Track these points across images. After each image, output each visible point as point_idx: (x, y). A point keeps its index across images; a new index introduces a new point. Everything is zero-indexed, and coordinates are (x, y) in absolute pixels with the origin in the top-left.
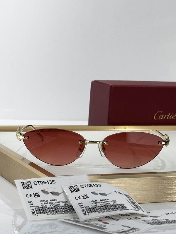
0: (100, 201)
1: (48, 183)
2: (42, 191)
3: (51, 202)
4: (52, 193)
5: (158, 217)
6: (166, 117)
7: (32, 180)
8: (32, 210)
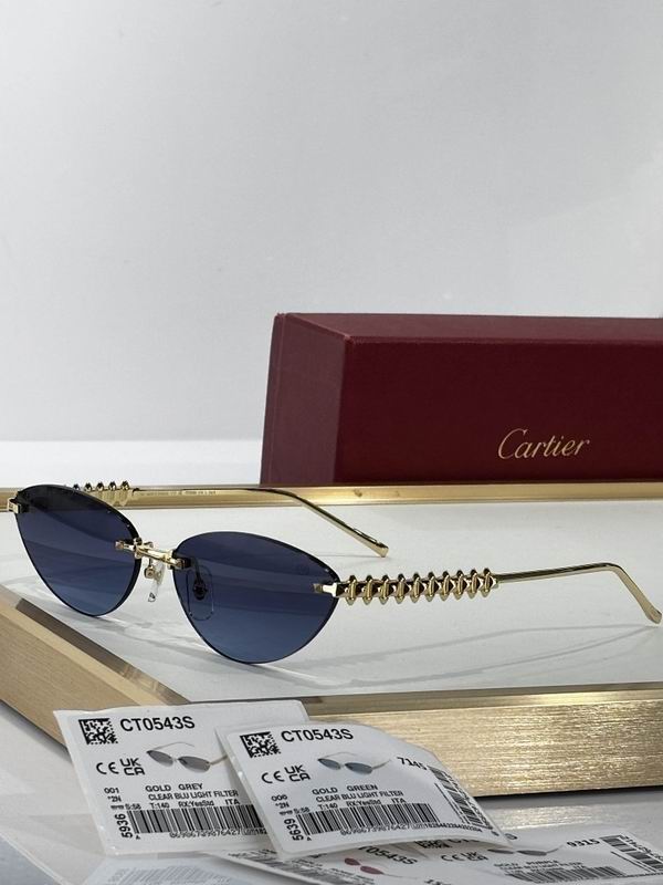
0: (348, 793)
1: (171, 726)
2: (149, 752)
3: (182, 792)
4: (184, 761)
5: (543, 854)
6: (542, 449)
7: (114, 714)
8: (120, 818)
